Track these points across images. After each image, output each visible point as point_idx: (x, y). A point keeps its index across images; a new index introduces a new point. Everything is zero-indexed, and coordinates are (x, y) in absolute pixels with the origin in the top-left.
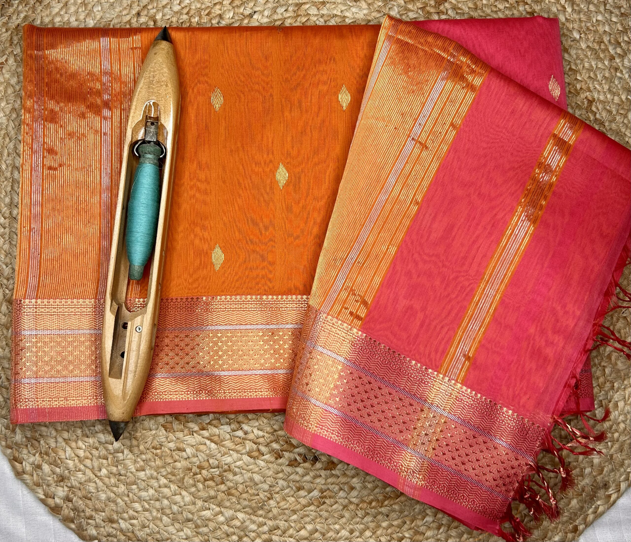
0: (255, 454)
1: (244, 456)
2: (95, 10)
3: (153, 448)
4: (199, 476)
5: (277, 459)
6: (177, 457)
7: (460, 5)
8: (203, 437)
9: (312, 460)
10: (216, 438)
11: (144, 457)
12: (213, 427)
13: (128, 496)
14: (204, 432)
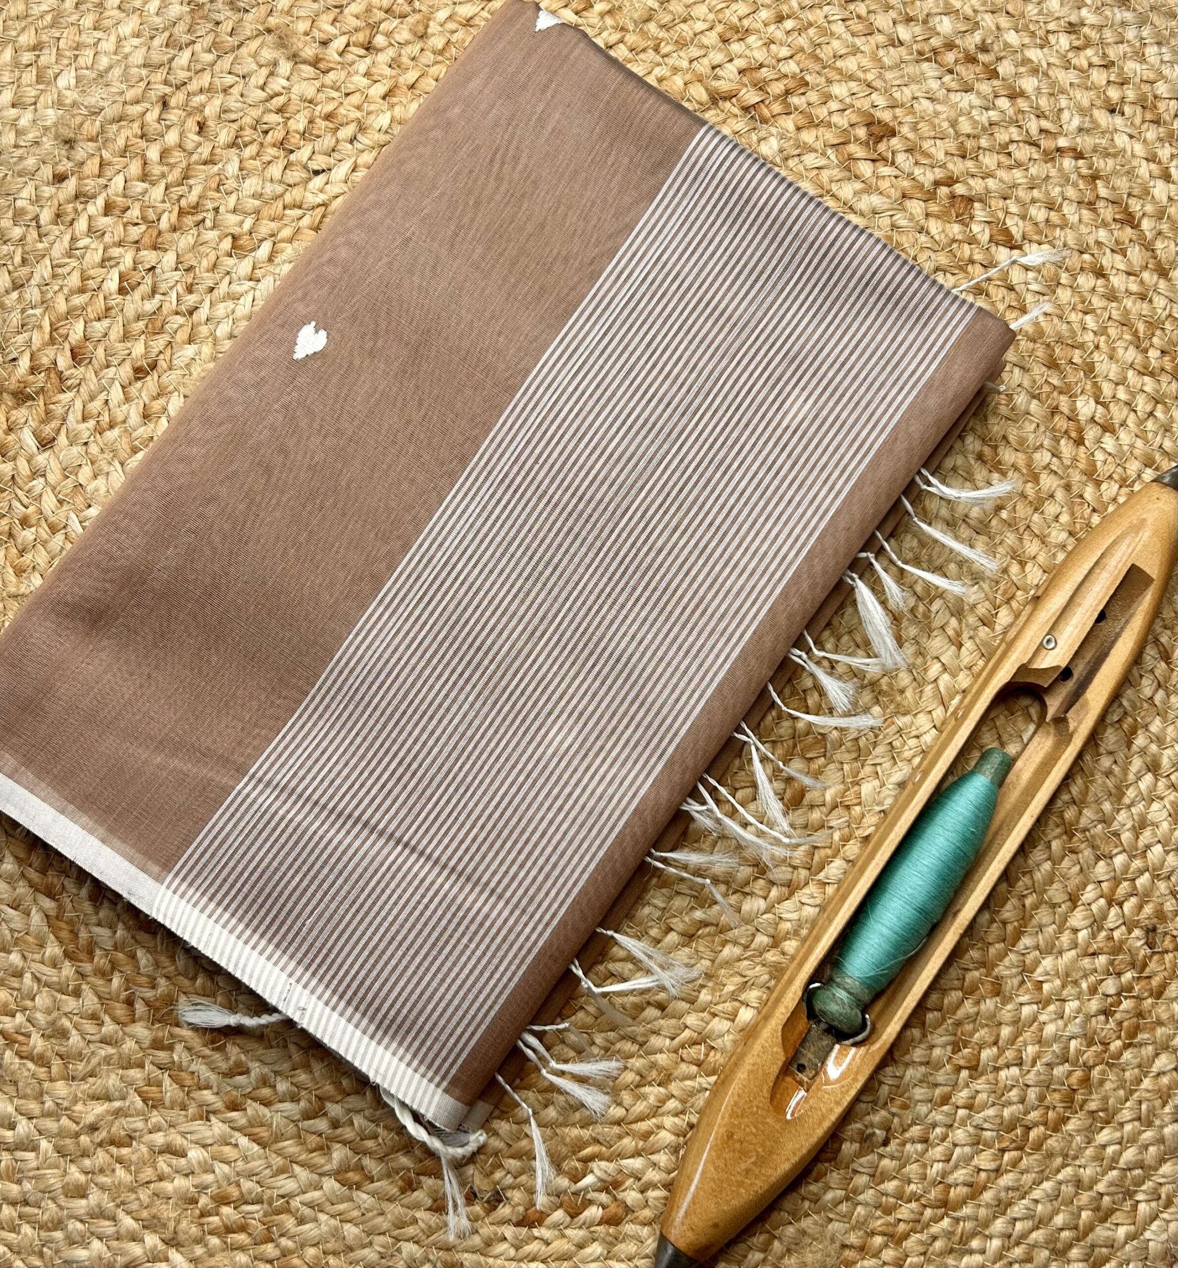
0: (353, 1176)
1: (324, 1179)
2: (62, 82)
3: (112, 1143)
4: (216, 1219)
5: (403, 1191)
6: (167, 1169)
7: (926, 145)
8: (233, 1128)
9: (488, 1202)
10: (263, 1133)
11: (87, 1162)
12: (256, 1105)
13: (41, 1255)
14: (234, 1115)
